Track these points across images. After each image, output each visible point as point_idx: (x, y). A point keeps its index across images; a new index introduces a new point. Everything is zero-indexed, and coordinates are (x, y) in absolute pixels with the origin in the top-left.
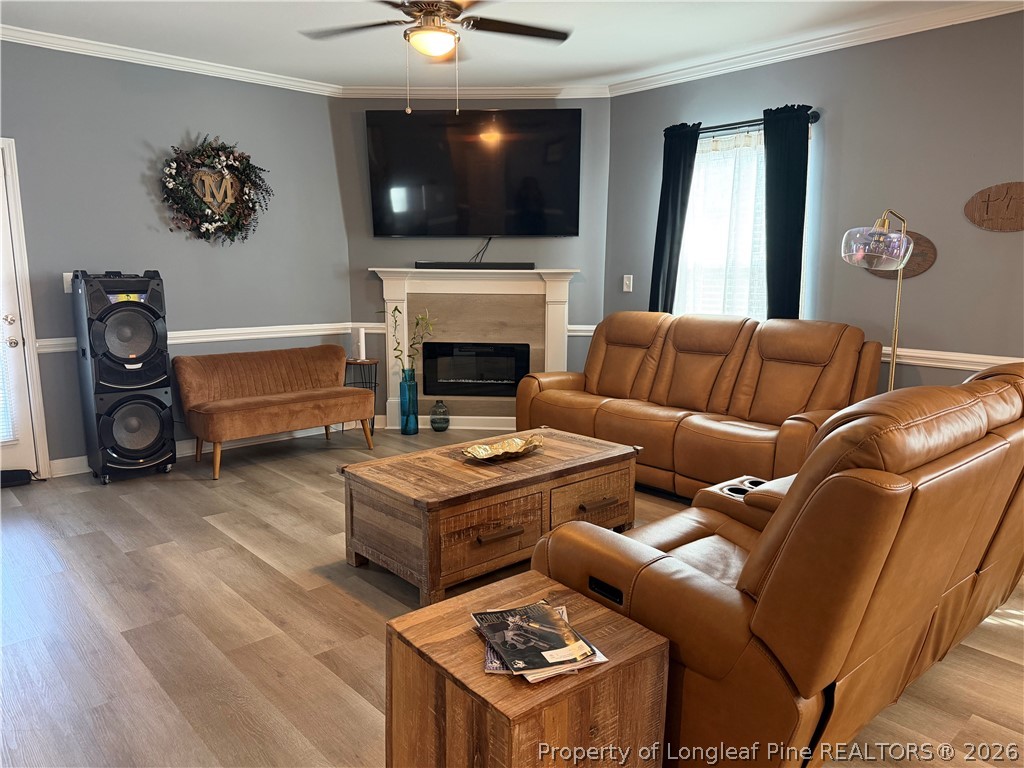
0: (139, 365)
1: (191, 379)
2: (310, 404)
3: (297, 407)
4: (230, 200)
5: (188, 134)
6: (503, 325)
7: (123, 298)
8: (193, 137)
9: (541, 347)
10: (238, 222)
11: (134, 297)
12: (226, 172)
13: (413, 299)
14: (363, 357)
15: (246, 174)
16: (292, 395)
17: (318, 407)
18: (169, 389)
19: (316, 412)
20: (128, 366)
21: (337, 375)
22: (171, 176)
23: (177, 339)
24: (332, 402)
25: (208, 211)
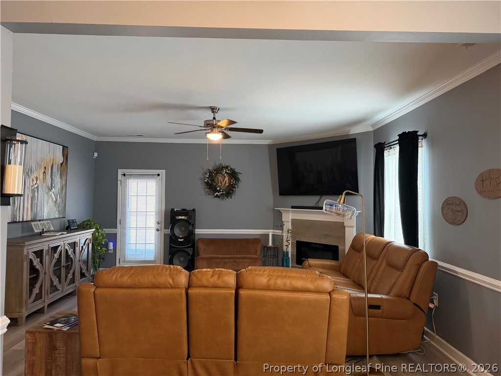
0: (183, 240)
1: (201, 246)
2: (232, 260)
3: (227, 260)
4: (227, 184)
5: (216, 163)
6: (327, 235)
7: (180, 217)
8: (217, 164)
9: (344, 248)
10: (229, 192)
11: (183, 217)
12: (226, 175)
13: (294, 222)
14: (270, 244)
15: (234, 175)
16: (240, 256)
17: (235, 262)
18: (192, 249)
19: (234, 263)
20: (179, 240)
21: (256, 250)
22: (207, 178)
23: (198, 231)
24: (241, 260)
25: (218, 189)
